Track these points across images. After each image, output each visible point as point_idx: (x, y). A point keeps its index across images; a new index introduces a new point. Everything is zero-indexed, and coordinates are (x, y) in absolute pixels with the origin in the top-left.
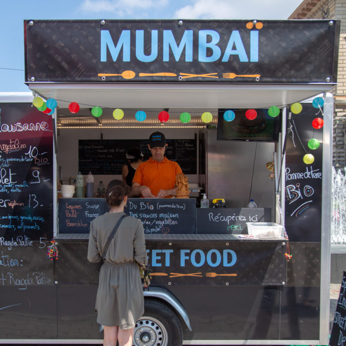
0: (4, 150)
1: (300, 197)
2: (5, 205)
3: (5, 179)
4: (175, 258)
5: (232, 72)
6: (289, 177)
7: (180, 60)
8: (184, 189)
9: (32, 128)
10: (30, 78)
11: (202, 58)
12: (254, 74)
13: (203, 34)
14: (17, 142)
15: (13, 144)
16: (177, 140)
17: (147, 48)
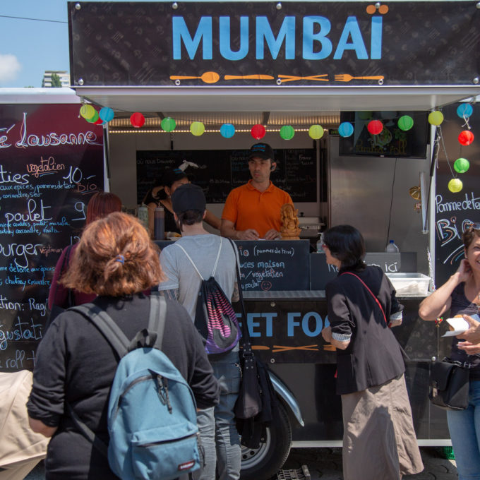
0: (32, 173)
1: (457, 236)
2: (35, 252)
3: (35, 215)
4: (280, 324)
5: (346, 73)
6: (441, 208)
7: (278, 58)
8: (292, 227)
9: (74, 140)
10: (77, 81)
11: (308, 55)
12: (375, 75)
13: (308, 22)
14: (51, 161)
15: (45, 163)
16: (287, 150)
17: (234, 41)
